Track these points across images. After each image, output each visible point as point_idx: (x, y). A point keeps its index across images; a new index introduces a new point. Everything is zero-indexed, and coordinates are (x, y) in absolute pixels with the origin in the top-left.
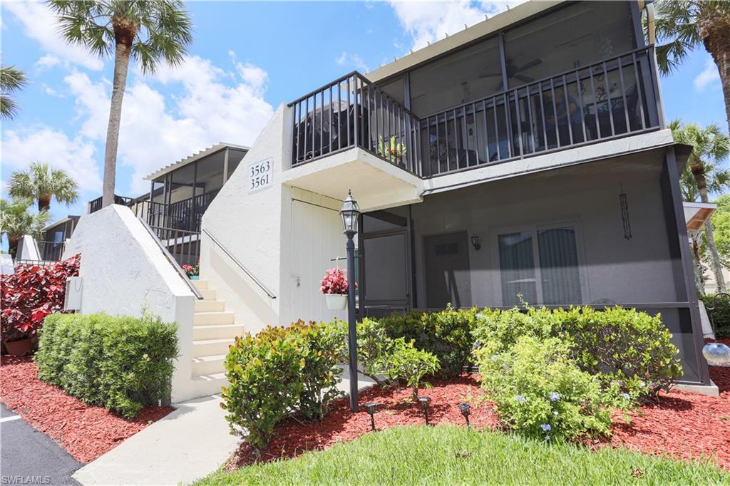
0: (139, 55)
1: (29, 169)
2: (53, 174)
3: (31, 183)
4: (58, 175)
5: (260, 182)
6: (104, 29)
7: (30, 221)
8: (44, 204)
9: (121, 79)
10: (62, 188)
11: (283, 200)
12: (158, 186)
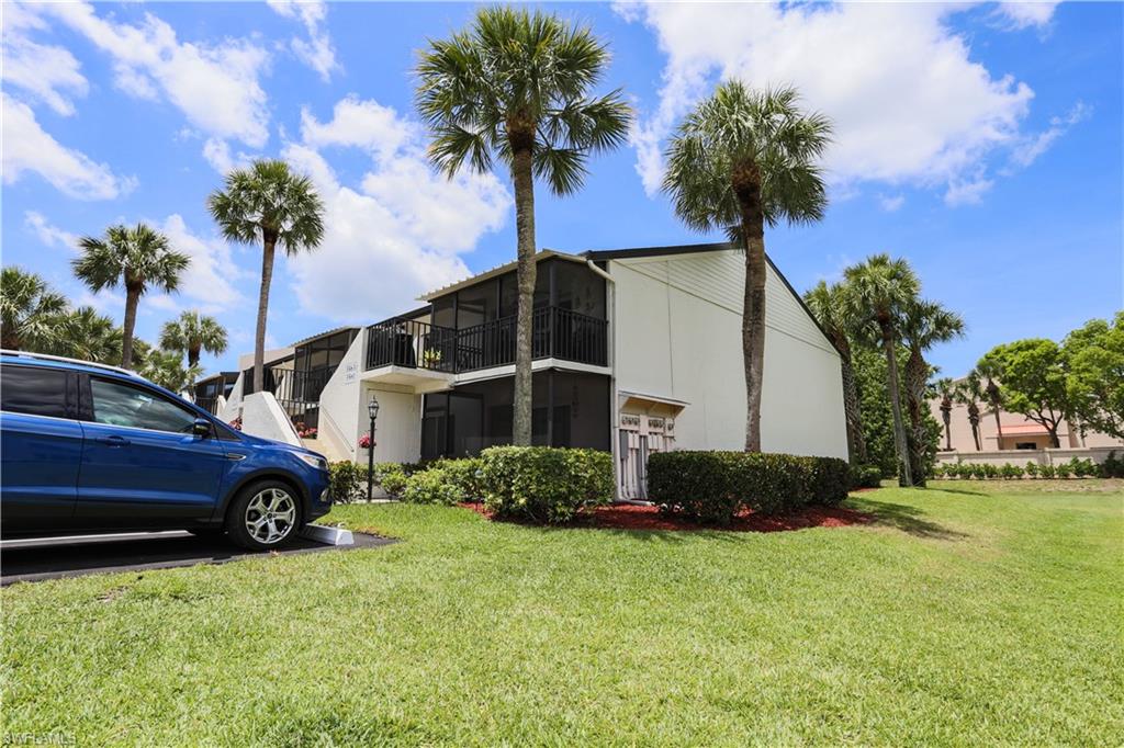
0: (284, 241)
1: (180, 318)
2: (202, 322)
3: (182, 334)
4: (207, 323)
5: (351, 377)
6: (255, 224)
7: (183, 375)
8: (194, 356)
9: (268, 273)
10: (212, 338)
11: (361, 390)
12: (299, 351)
